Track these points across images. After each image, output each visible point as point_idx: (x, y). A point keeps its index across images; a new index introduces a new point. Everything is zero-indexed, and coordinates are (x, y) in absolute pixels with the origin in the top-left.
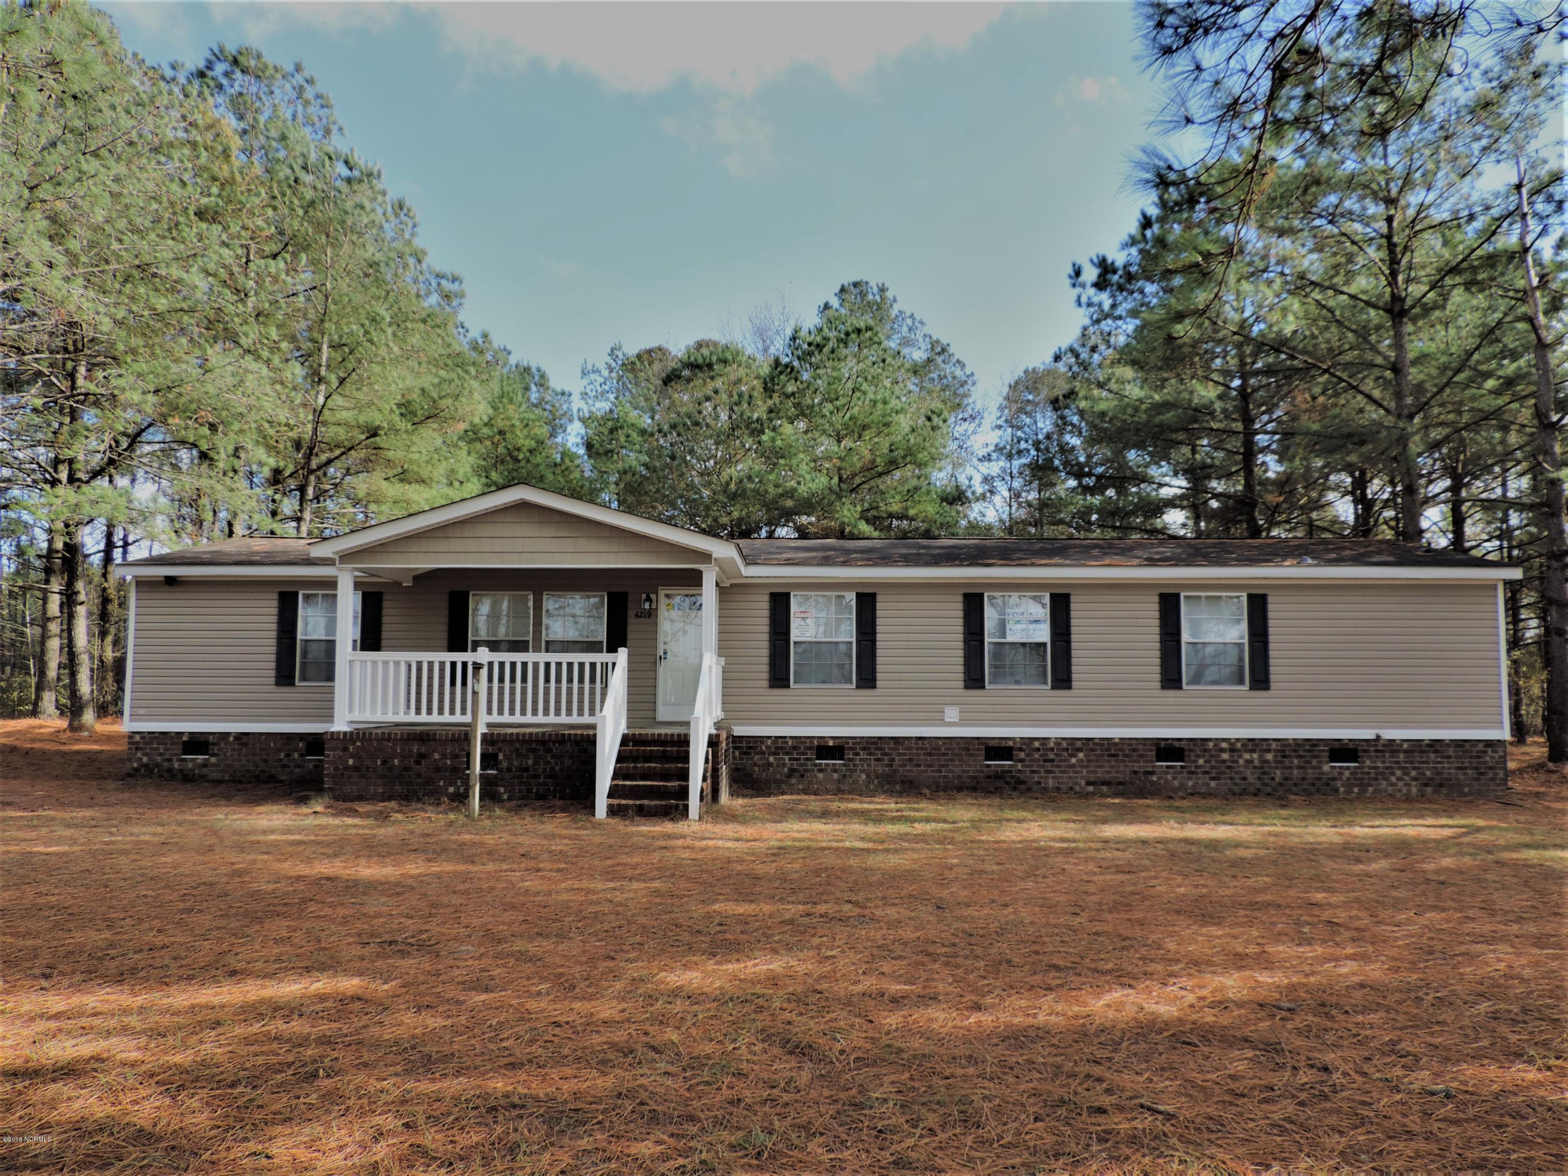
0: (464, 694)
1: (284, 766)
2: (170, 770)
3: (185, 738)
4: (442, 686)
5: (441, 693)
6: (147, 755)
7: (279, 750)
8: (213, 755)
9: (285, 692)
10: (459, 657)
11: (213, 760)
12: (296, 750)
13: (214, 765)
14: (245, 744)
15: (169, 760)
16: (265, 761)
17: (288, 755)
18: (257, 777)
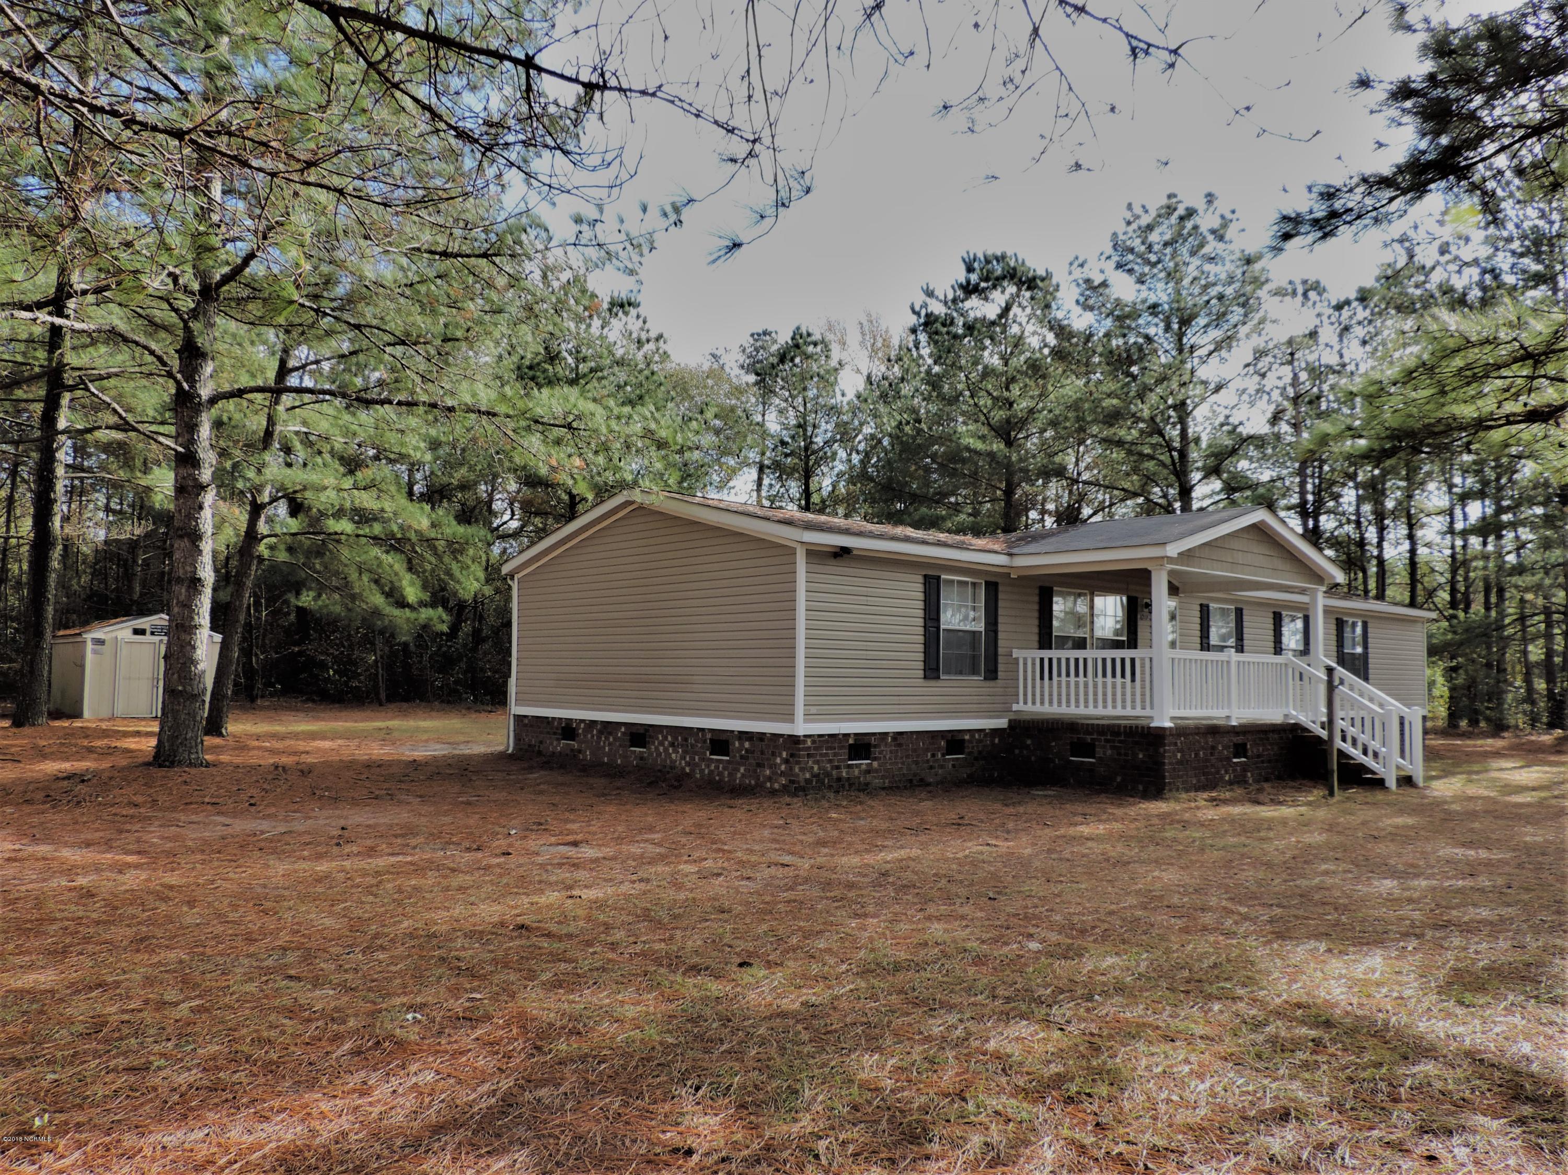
0: (1051, 687)
1: (931, 768)
2: (839, 779)
3: (851, 741)
4: (1034, 679)
5: (1034, 687)
6: (817, 762)
7: (927, 750)
8: (875, 759)
9: (933, 687)
10: (1046, 654)
11: (875, 764)
12: (939, 749)
13: (876, 771)
14: (900, 745)
15: (838, 767)
16: (917, 763)
17: (933, 755)
18: (911, 781)
